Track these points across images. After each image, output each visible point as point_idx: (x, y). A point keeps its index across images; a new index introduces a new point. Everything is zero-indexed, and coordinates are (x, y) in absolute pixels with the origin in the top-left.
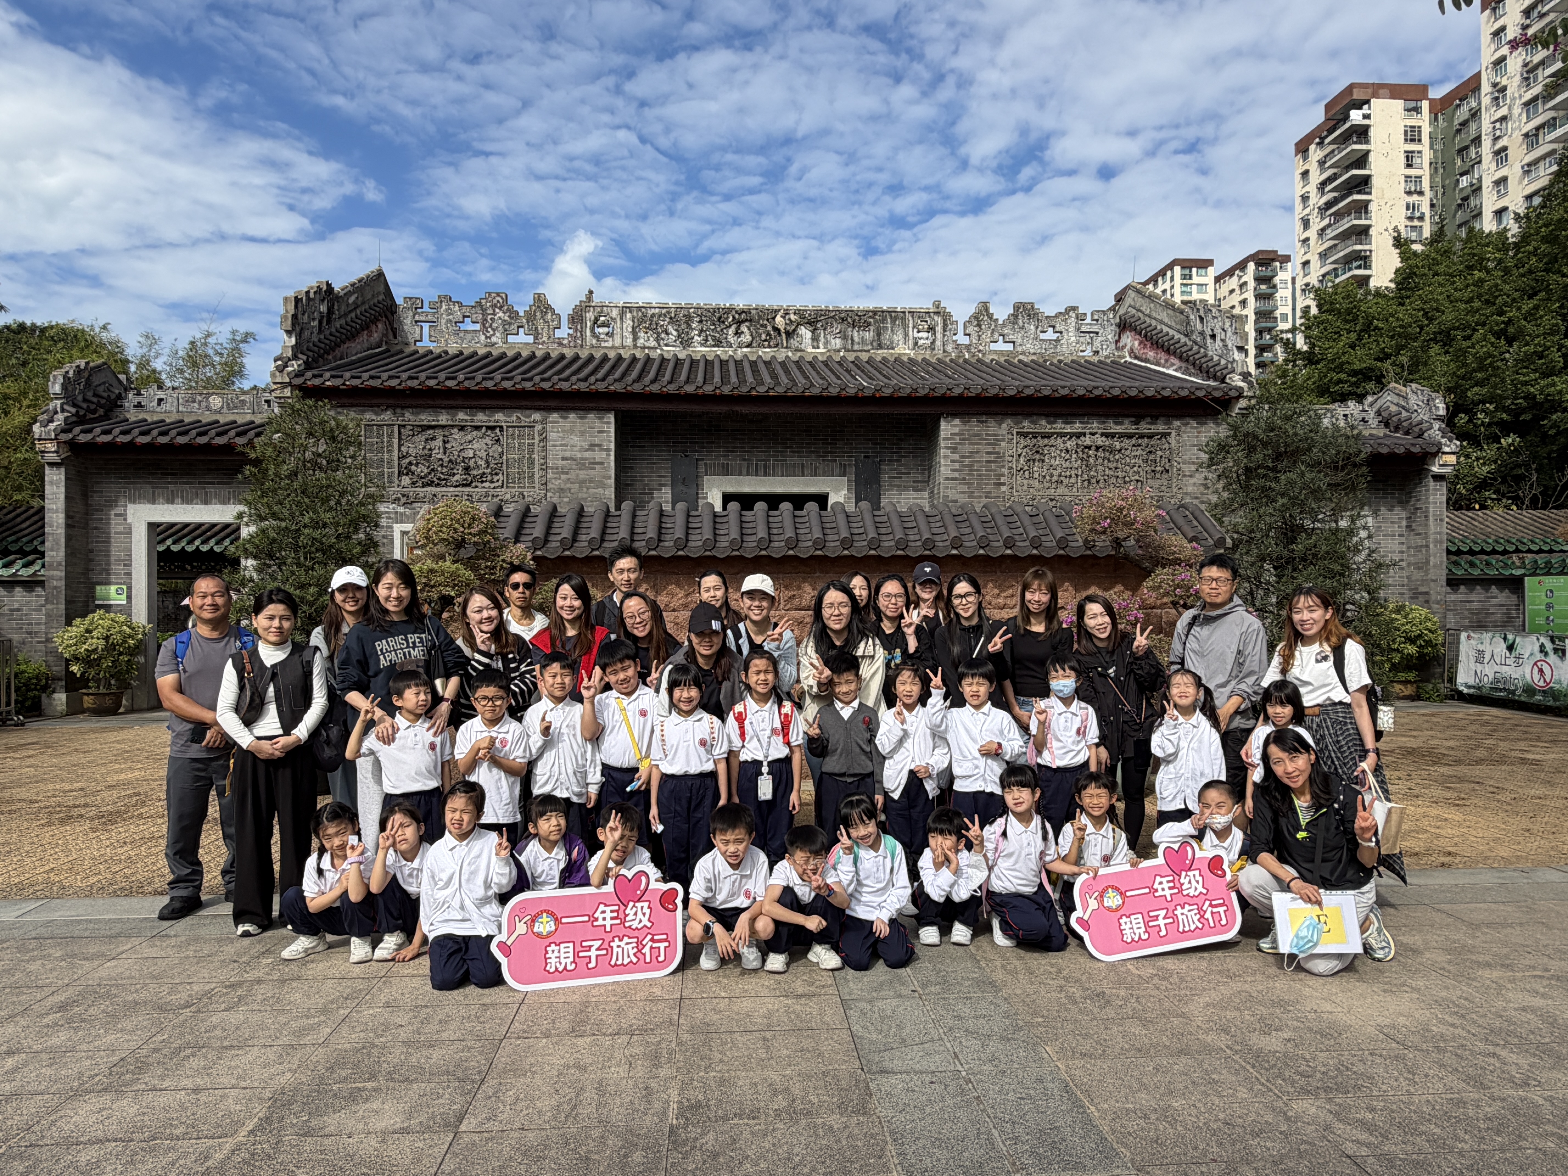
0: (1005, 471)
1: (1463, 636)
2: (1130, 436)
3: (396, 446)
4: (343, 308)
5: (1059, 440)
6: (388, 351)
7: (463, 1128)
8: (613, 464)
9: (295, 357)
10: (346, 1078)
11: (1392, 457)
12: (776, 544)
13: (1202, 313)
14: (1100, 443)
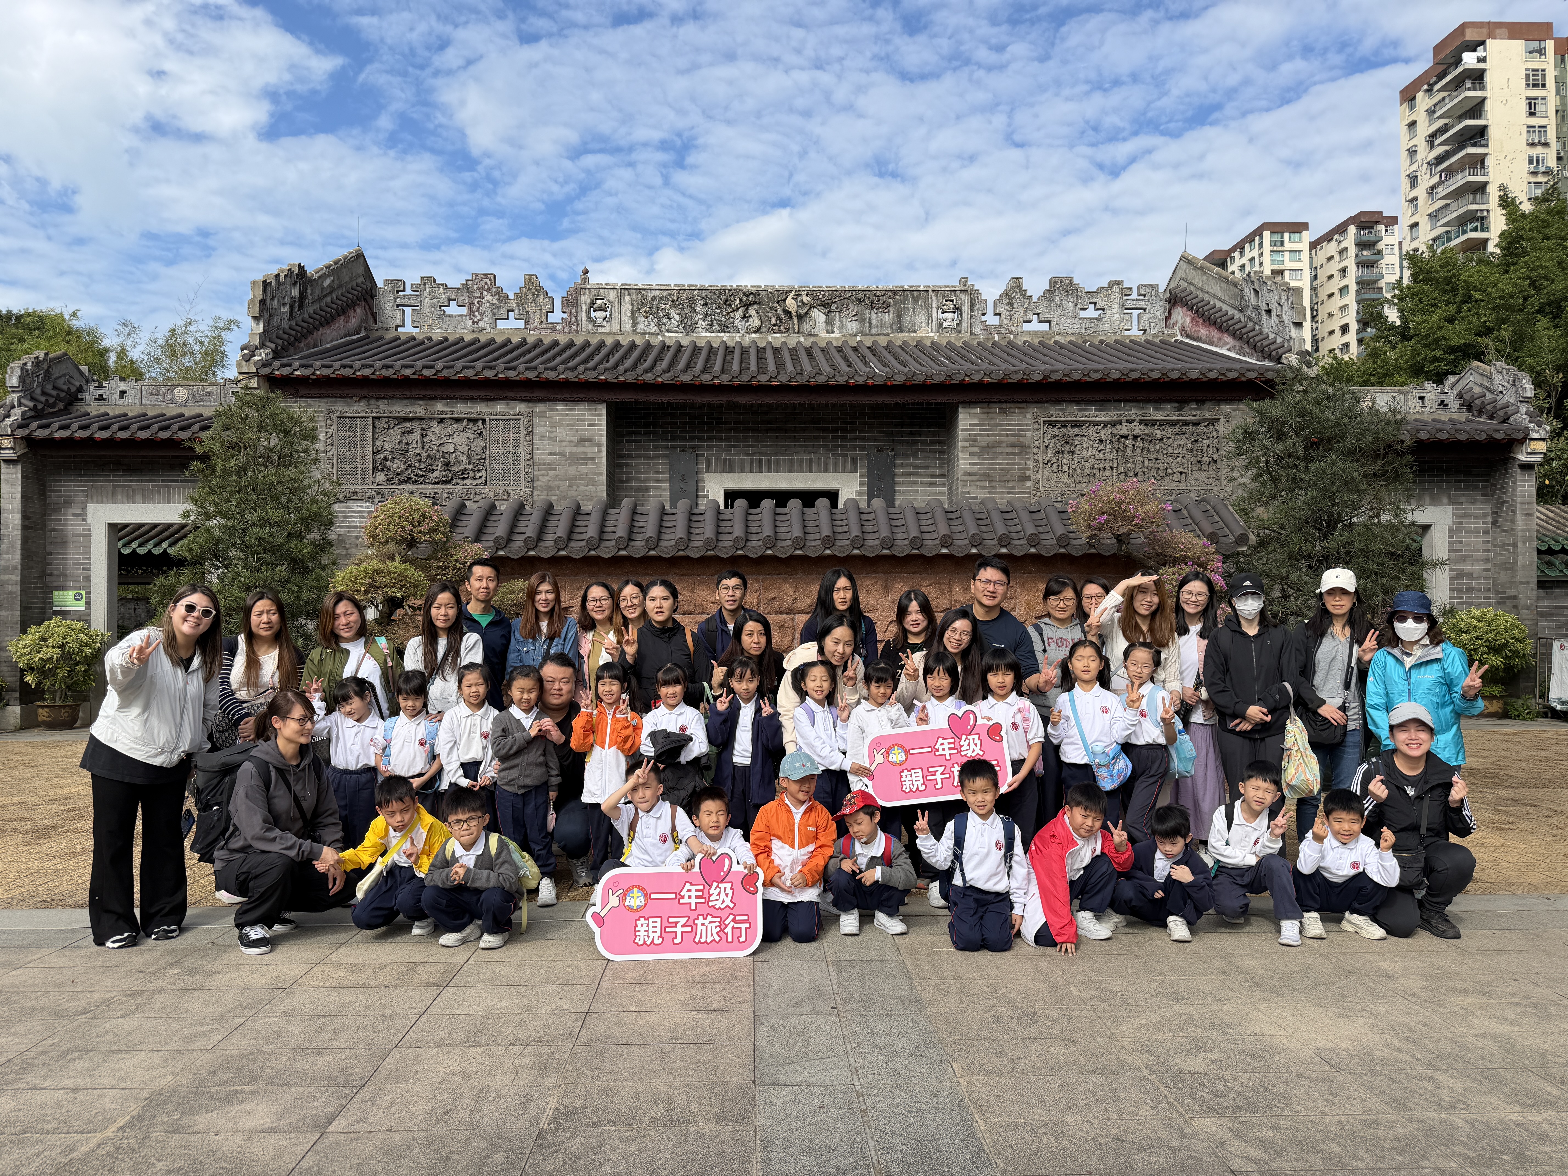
0: (1030, 464)
1: (1556, 645)
2: (1173, 424)
3: (370, 440)
4: (317, 292)
5: (1092, 429)
6: (367, 337)
7: (331, 1128)
8: (604, 459)
9: (263, 345)
10: (226, 1082)
11: (1472, 445)
12: (754, 544)
13: (1256, 286)
14: (1138, 431)
